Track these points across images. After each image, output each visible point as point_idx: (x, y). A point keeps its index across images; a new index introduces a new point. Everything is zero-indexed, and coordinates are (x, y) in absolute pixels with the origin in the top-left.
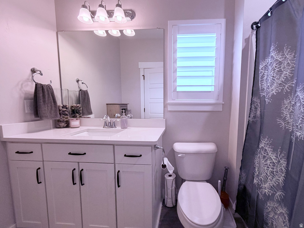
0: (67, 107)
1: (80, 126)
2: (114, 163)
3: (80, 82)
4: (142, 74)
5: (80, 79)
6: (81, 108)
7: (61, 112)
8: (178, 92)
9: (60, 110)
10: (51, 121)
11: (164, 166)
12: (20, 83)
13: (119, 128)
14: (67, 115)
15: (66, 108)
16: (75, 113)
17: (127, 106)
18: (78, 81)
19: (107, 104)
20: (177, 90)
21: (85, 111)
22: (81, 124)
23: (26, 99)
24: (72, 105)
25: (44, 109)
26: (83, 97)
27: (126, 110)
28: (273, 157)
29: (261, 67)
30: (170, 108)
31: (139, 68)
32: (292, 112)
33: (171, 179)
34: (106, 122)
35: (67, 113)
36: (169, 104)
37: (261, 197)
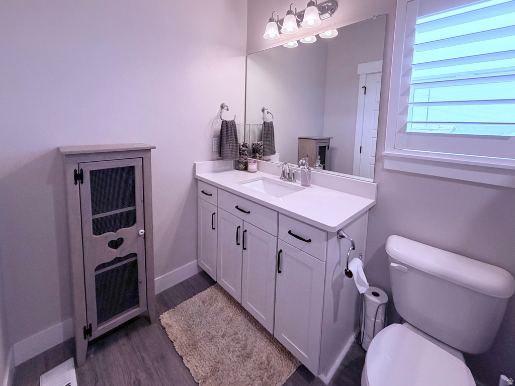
0: (247, 145)
1: (258, 170)
2: (277, 237)
3: (266, 111)
4: (362, 84)
5: (266, 108)
6: (262, 147)
7: (241, 151)
8: (408, 134)
9: (240, 150)
10: (232, 161)
11: (349, 274)
12: (212, 122)
13: (298, 183)
14: (246, 155)
15: (246, 147)
16: (256, 152)
17: (329, 142)
18: (263, 110)
19: (299, 138)
21: (267, 150)
22: (258, 169)
23: (214, 137)
24: (254, 142)
25: (227, 148)
26: (267, 130)
27: (327, 148)
30: (388, 165)
31: (358, 74)
33: (376, 303)
34: (284, 171)
35: (246, 152)
36: (386, 156)
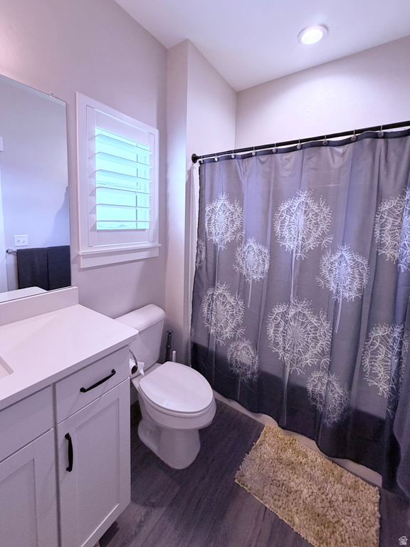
2: (54, 426)
8: (99, 231)
20: (98, 229)
28: (232, 300)
29: (207, 209)
32: (243, 258)
36: (83, 255)
37: (222, 343)
